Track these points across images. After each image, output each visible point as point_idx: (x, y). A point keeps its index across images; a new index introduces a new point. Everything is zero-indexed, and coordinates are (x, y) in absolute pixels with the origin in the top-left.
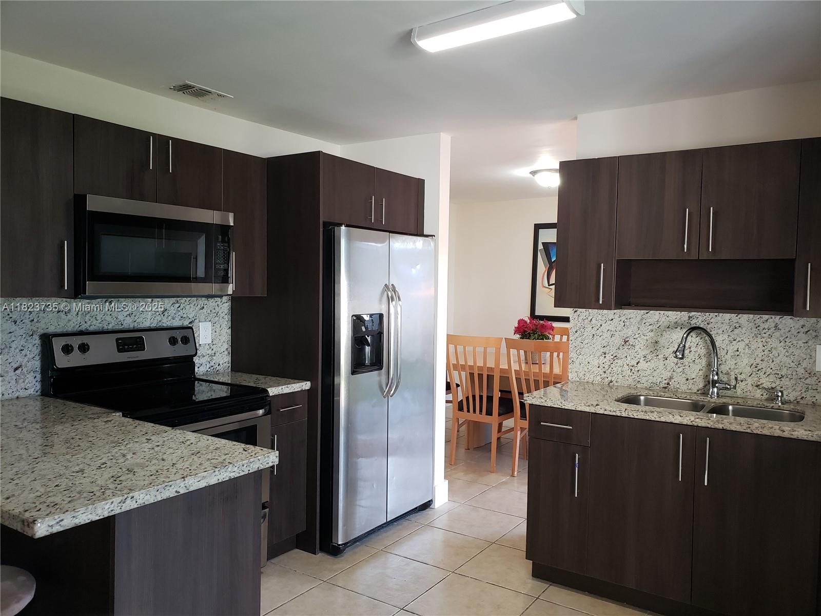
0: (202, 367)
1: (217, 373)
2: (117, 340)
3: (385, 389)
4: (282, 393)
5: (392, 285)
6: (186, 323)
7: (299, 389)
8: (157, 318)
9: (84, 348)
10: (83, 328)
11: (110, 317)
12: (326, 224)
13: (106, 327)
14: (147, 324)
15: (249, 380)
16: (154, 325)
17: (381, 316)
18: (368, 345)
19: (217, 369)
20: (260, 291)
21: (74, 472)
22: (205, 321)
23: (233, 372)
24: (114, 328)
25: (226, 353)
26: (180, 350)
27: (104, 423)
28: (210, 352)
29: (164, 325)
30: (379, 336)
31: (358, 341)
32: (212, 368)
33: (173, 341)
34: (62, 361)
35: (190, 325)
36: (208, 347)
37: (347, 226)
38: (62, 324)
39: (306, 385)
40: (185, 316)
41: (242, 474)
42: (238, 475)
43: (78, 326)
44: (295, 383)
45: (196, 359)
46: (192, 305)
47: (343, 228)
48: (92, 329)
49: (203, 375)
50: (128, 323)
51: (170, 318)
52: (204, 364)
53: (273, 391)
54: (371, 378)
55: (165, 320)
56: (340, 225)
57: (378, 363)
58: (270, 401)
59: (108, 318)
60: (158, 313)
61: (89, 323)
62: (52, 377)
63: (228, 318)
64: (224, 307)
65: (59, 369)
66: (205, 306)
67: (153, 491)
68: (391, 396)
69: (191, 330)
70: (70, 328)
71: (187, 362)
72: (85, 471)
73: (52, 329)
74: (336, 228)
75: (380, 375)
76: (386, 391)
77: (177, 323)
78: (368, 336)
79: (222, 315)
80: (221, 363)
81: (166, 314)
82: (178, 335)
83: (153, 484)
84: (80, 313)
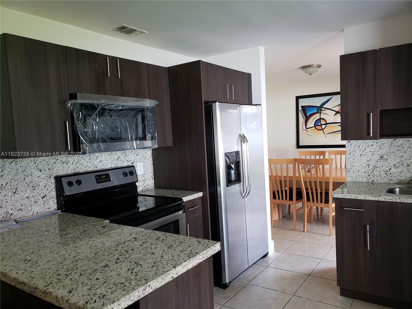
0: (140, 187)
1: (148, 190)
2: (96, 176)
4: (189, 200)
5: (243, 134)
6: (130, 164)
7: (197, 197)
8: (115, 162)
9: (79, 182)
10: (76, 171)
11: (90, 163)
12: (206, 103)
13: (88, 170)
14: (109, 167)
15: (168, 193)
16: (113, 166)
17: (238, 152)
18: (233, 169)
19: (148, 188)
20: (169, 142)
22: (140, 162)
23: (156, 189)
24: (93, 170)
25: (151, 178)
26: (129, 180)
28: (143, 179)
29: (119, 166)
30: (238, 164)
31: (228, 168)
32: (145, 188)
33: (125, 174)
34: (69, 191)
35: (132, 165)
36: (142, 176)
37: (219, 102)
38: (65, 170)
39: (200, 194)
40: (129, 160)
41: (204, 259)
42: (202, 261)
43: (74, 170)
44: (194, 194)
45: (137, 184)
46: (132, 154)
47: (217, 103)
48: (81, 171)
49: (141, 192)
50: (100, 167)
51: (121, 161)
53: (185, 199)
54: (236, 187)
55: (119, 163)
57: (238, 179)
58: (184, 205)
60: (115, 160)
61: (79, 168)
62: (63, 201)
63: (151, 159)
64: (149, 153)
65: (67, 196)
66: (139, 154)
68: (246, 197)
69: (133, 167)
70: (70, 172)
71: (133, 186)
73: (60, 173)
74: (213, 104)
75: (240, 186)
76: (244, 194)
77: (125, 164)
78: (232, 164)
79: (148, 158)
80: (149, 184)
81: (119, 159)
82: (127, 170)
84: (74, 163)
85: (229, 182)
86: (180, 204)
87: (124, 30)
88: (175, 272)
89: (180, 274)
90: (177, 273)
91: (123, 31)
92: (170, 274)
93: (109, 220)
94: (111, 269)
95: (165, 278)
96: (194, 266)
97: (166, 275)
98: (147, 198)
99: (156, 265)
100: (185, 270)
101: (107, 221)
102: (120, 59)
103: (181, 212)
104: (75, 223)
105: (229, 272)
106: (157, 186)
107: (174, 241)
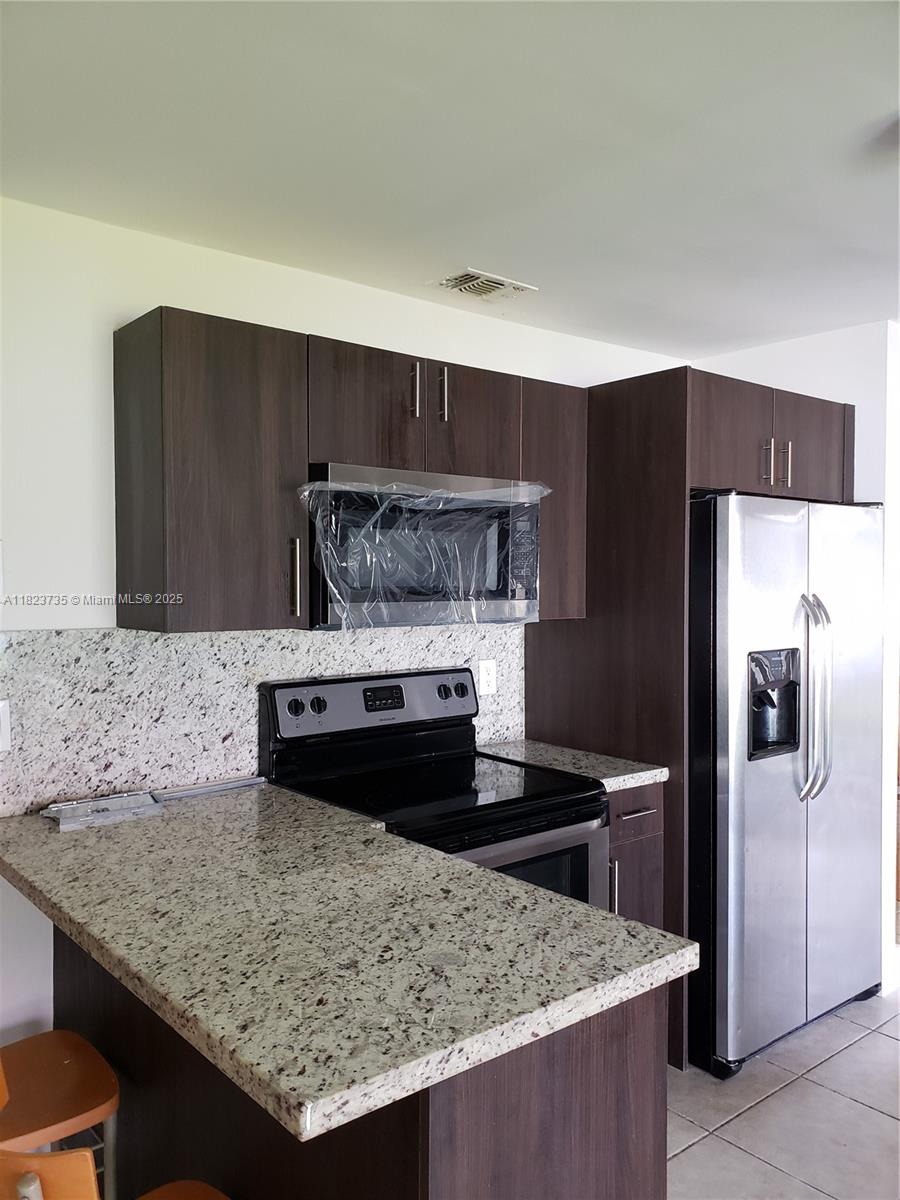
0: (485, 732)
1: (505, 743)
2: (365, 691)
3: (802, 786)
4: (625, 787)
5: (814, 595)
6: (460, 663)
7: (651, 782)
8: (419, 654)
9: (319, 705)
10: (316, 673)
11: (354, 654)
12: (697, 493)
13: (347, 672)
14: (402, 666)
15: (563, 760)
16: (414, 666)
17: (794, 652)
18: (773, 706)
19: (505, 736)
20: (576, 608)
21: (341, 966)
22: (488, 658)
23: (530, 741)
24: (359, 672)
25: (518, 709)
26: (454, 707)
27: (363, 847)
28: (494, 707)
29: (430, 666)
30: (790, 691)
31: (758, 699)
32: (498, 734)
33: (444, 691)
34: (291, 727)
35: (466, 666)
36: (491, 700)
37: (738, 493)
38: (287, 669)
39: (662, 775)
40: (458, 650)
41: (641, 991)
42: (634, 995)
43: (309, 669)
44: (642, 770)
45: (475, 721)
46: (468, 634)
47: (733, 498)
48: (329, 674)
49: (485, 746)
50: (379, 666)
51: (437, 654)
52: (486, 728)
53: (611, 784)
54: (780, 765)
55: (430, 658)
56: (727, 492)
57: (790, 739)
58: (607, 801)
59: (351, 657)
60: (420, 648)
61: (324, 666)
62: (274, 752)
63: (520, 652)
64: (516, 635)
65: (284, 740)
66: (487, 635)
67: (493, 1034)
68: (813, 798)
69: (468, 674)
70: (299, 674)
71: (463, 726)
72: (361, 967)
73: (274, 676)
74: (719, 498)
75: (794, 760)
76: (808, 787)
77: (446, 663)
78: (773, 690)
79: (512, 648)
80: (510, 726)
81: (431, 647)
82: (451, 681)
83: (491, 1018)
84: (312, 650)
85: (758, 746)
86: (595, 799)
87: (470, 284)
88: (543, 1020)
89: (558, 1027)
90: (549, 1023)
91: (466, 286)
92: (527, 1025)
93: (384, 824)
94: (362, 977)
95: (511, 1033)
96: (605, 1008)
97: (516, 1024)
98: (502, 765)
99: (491, 987)
100: (576, 1017)
101: (379, 826)
102: (453, 367)
103: (595, 823)
104: (296, 820)
105: (738, 1029)
106: (533, 733)
107: (557, 918)
